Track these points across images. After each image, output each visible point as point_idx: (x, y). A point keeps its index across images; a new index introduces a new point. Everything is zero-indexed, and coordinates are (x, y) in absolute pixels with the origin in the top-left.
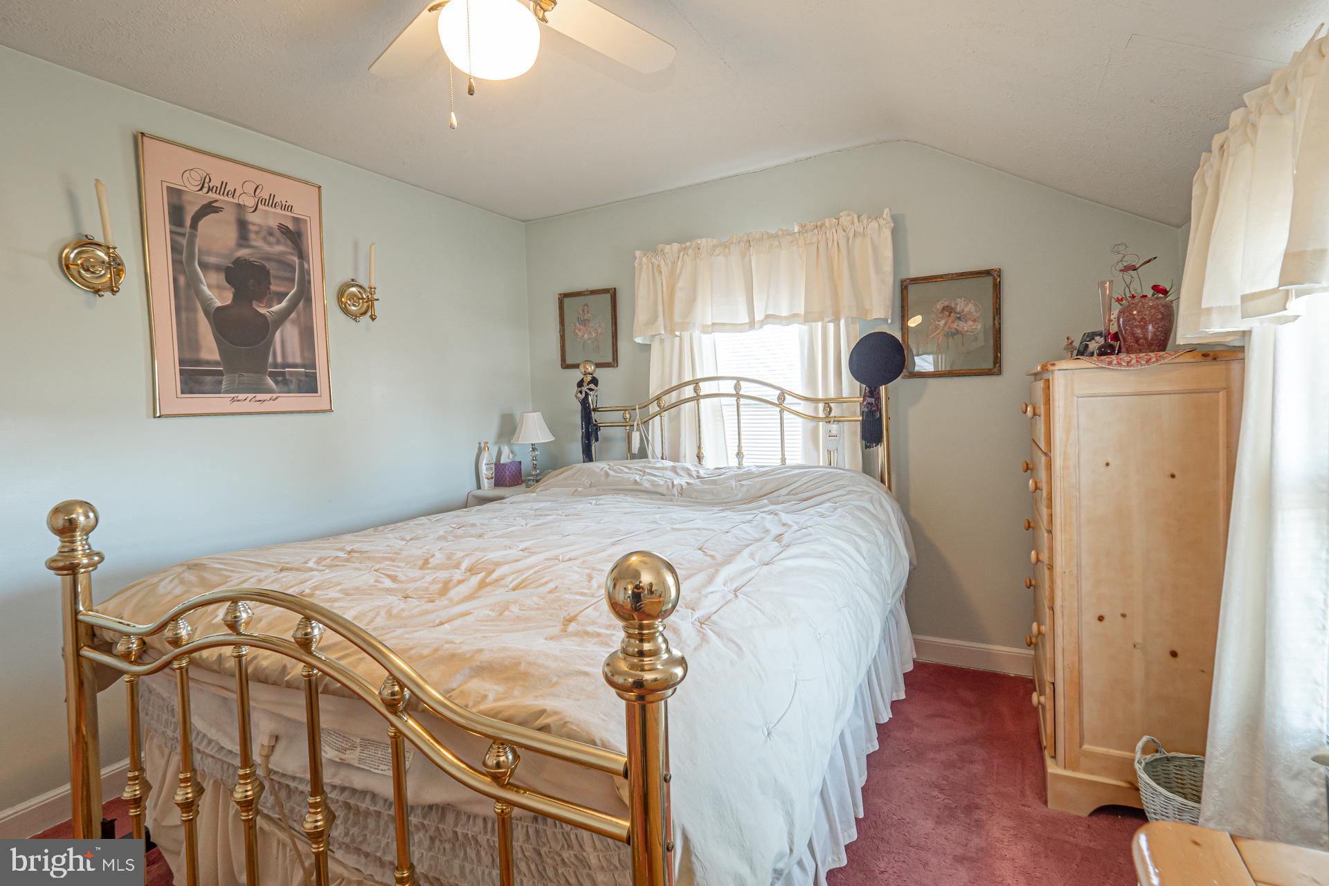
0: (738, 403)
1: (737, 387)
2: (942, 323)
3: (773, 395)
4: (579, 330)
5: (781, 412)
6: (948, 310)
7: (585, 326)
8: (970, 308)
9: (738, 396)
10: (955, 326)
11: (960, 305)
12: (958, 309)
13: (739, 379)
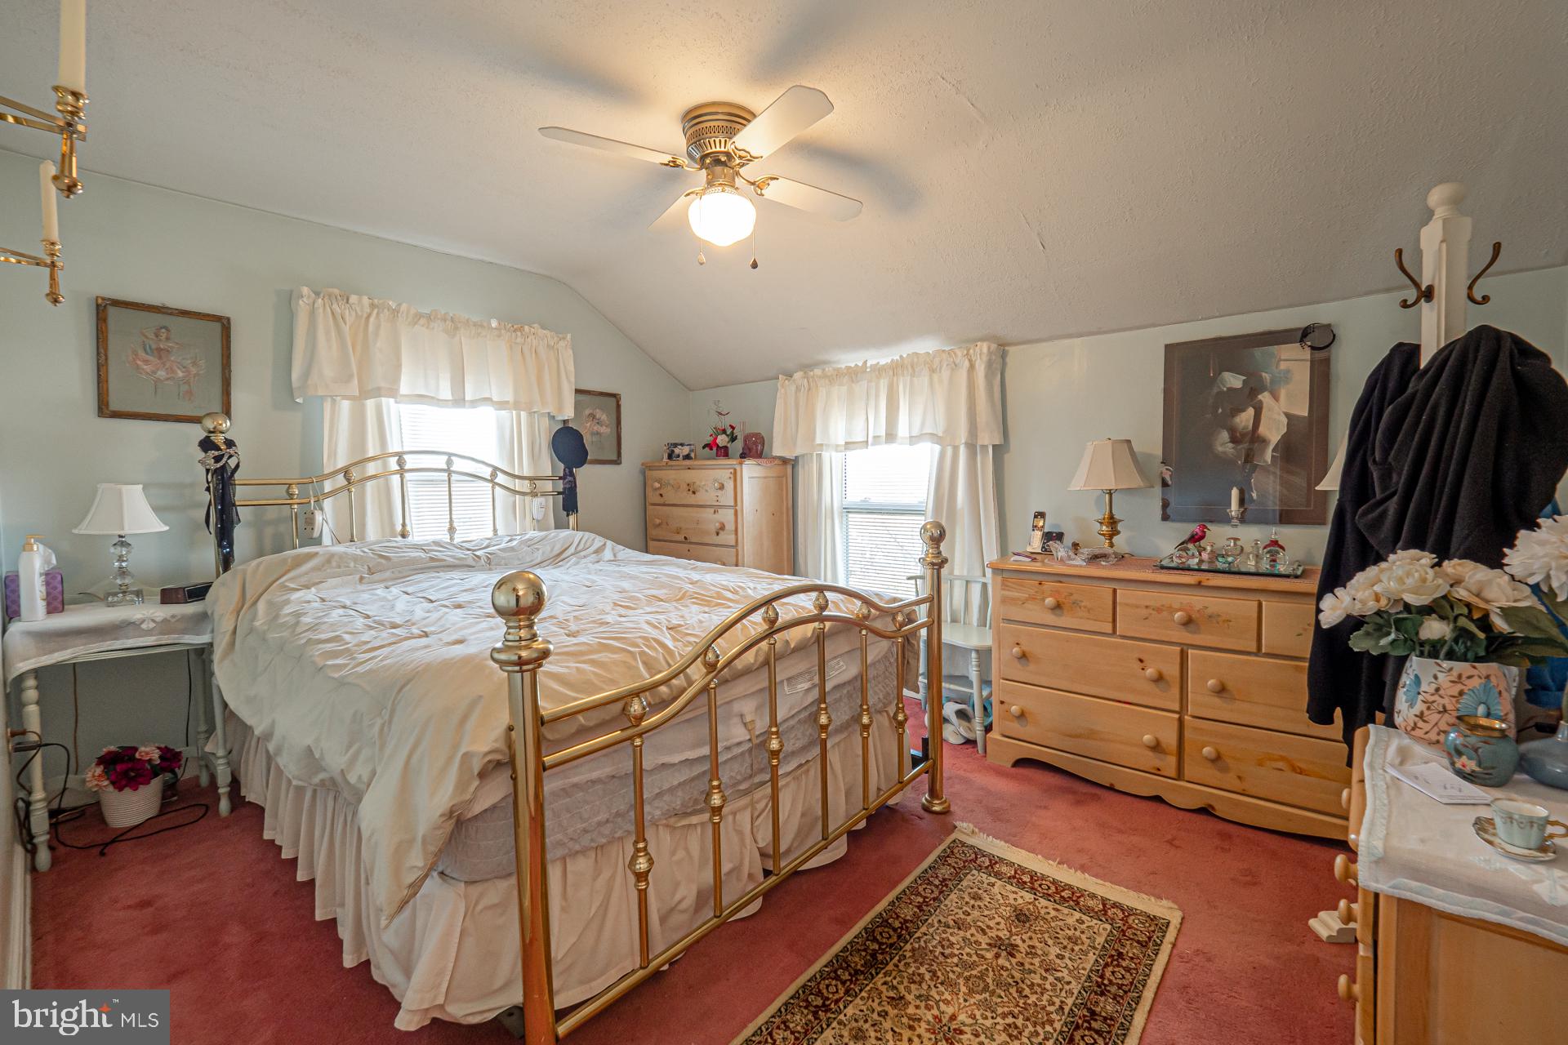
0: (449, 479)
1: (449, 463)
2: (588, 425)
3: (486, 472)
4: (146, 362)
5: (493, 488)
6: (592, 416)
7: (160, 358)
8: (604, 417)
9: (449, 472)
10: (595, 428)
11: (599, 414)
12: (597, 417)
13: (450, 455)
